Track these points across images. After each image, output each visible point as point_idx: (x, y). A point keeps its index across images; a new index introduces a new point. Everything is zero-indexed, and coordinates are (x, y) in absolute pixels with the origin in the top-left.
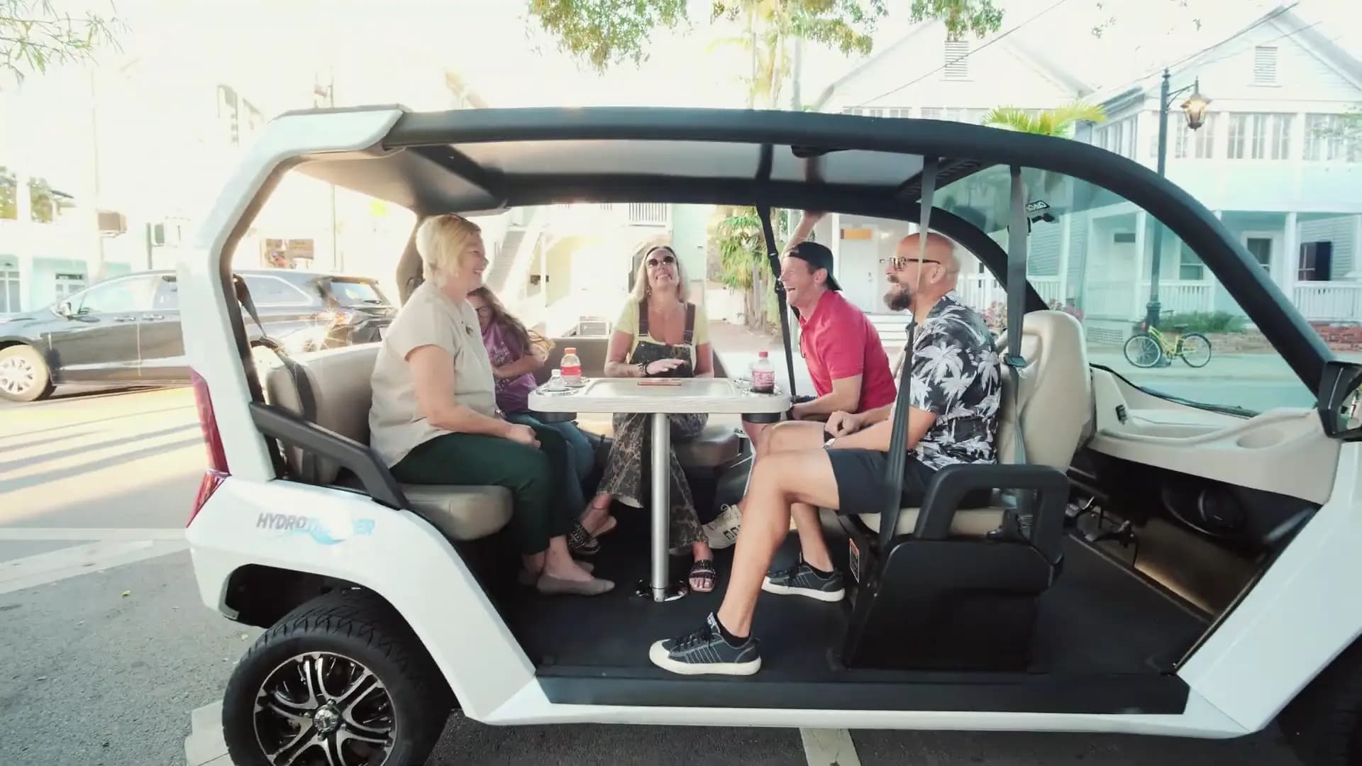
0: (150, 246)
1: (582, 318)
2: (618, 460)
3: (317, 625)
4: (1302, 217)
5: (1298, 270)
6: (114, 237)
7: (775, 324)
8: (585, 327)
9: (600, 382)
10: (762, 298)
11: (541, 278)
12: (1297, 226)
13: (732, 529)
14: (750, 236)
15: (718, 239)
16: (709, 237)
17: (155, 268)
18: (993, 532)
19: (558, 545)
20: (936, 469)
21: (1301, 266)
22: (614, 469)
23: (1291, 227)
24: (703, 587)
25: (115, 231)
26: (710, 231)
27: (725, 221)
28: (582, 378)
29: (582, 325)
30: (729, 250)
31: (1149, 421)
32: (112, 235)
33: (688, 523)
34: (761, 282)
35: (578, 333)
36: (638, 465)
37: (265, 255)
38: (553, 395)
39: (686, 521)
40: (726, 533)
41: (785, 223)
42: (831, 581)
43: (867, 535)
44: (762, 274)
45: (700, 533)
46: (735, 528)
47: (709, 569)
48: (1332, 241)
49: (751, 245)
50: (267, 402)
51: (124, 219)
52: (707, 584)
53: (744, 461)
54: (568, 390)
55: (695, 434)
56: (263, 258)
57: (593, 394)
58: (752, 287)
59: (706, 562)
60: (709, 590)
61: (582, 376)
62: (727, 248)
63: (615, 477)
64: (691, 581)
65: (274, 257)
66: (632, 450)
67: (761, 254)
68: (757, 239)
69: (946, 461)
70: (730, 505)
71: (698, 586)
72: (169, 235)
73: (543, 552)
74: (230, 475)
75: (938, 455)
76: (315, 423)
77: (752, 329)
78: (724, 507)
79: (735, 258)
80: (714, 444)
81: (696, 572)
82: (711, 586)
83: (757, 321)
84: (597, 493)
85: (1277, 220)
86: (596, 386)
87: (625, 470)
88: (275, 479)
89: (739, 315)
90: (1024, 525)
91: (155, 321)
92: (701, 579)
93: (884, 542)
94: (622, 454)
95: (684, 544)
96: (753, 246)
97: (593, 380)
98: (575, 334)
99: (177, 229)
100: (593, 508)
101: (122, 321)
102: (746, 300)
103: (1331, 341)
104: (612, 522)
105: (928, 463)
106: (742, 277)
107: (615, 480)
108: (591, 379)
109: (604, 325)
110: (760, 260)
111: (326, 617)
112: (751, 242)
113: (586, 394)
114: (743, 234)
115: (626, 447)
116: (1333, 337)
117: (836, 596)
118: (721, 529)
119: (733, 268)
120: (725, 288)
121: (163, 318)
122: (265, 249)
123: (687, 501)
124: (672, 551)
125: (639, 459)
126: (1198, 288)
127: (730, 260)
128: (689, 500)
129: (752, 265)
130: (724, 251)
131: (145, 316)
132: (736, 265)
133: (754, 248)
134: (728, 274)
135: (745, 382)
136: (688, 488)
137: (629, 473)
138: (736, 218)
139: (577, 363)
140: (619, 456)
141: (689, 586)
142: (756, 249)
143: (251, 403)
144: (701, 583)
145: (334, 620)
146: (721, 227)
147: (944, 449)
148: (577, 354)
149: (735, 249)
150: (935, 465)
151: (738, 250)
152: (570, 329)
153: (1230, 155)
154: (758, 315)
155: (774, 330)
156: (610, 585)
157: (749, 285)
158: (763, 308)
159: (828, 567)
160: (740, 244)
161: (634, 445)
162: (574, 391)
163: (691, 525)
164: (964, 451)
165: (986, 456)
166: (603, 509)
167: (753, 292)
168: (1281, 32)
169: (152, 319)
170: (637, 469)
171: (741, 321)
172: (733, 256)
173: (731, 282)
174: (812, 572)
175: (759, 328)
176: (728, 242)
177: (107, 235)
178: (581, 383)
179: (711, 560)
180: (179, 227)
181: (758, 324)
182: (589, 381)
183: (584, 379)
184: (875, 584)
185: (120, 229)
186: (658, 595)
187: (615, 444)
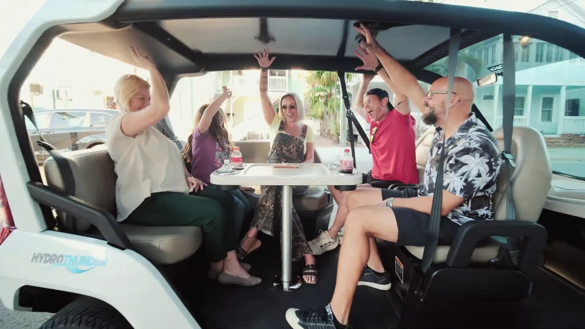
0: (54, 99)
1: (249, 132)
2: (262, 209)
3: (73, 322)
4: (568, 88)
5: (565, 111)
6: (38, 96)
7: (334, 135)
8: (250, 136)
9: (253, 166)
10: (328, 123)
11: (231, 114)
12: (566, 91)
13: (325, 245)
14: (323, 96)
15: (308, 98)
16: (304, 97)
17: (56, 109)
18: (493, 261)
19: (232, 255)
20: (461, 225)
21: (566, 110)
22: (260, 215)
23: (563, 92)
24: (311, 281)
25: (38, 93)
26: (305, 94)
27: (312, 89)
28: (243, 163)
29: (248, 135)
30: (314, 102)
31: (563, 189)
32: (37, 94)
33: (301, 244)
34: (327, 116)
35: (247, 139)
36: (272, 213)
37: (107, 104)
38: (225, 175)
39: (300, 243)
40: (321, 246)
41: (339, 90)
42: (383, 278)
43: (411, 259)
44: (328, 113)
45: (308, 249)
46: (326, 244)
47: (314, 270)
48: (580, 99)
49: (323, 100)
50: (45, 183)
51: (42, 87)
52: (313, 279)
53: (330, 206)
54: (234, 171)
55: (305, 192)
56: (105, 104)
57: (248, 174)
58: (324, 119)
59: (312, 265)
60: (314, 283)
61: (243, 162)
62: (313, 101)
63: (260, 220)
64: (304, 277)
65: (112, 105)
66: (269, 204)
67: (328, 104)
68: (326, 97)
69: (467, 219)
70: (324, 231)
71: (308, 280)
72: (62, 95)
73: (222, 261)
74: (16, 228)
75: (462, 216)
76: (74, 196)
77: (324, 137)
78: (321, 232)
79: (316, 106)
80: (314, 198)
81: (307, 271)
82: (315, 280)
83: (326, 133)
84: (250, 228)
85: (557, 89)
86: (251, 168)
87: (266, 216)
88: (46, 230)
89: (318, 131)
90: (512, 257)
91: (51, 133)
92: (310, 276)
93: (426, 268)
94: (264, 206)
95: (299, 257)
96: (324, 100)
97: (249, 165)
98: (245, 139)
99: (65, 92)
100: (248, 237)
101: (35, 133)
102: (321, 124)
103: (580, 143)
104: (259, 244)
105: (455, 220)
106: (319, 114)
107: (260, 221)
108: (247, 164)
109: (258, 135)
110: (327, 107)
111: (79, 316)
112: (323, 99)
113: (245, 174)
114: (320, 95)
115: (266, 202)
116: (581, 141)
117: (386, 287)
118: (319, 244)
119: (316, 110)
120: (311, 119)
121: (54, 132)
122: (106, 102)
123: (300, 232)
124: (294, 260)
125: (273, 209)
126: (520, 119)
127: (314, 107)
128: (301, 232)
129: (323, 108)
130: (311, 103)
131: (45, 131)
132: (317, 109)
133: (325, 101)
134: (313, 113)
135: (333, 166)
136: (301, 224)
137: (268, 217)
138: (317, 88)
139: (240, 156)
140: (262, 208)
141: (303, 280)
142: (326, 102)
143: (29, 183)
144: (310, 279)
145: (84, 318)
146: (310, 92)
147: (465, 213)
148: (240, 151)
149: (316, 101)
150: (459, 222)
151: (318, 102)
152: (244, 137)
153: (537, 61)
154: (326, 131)
155: (334, 137)
156: (259, 280)
157: (322, 118)
158: (329, 128)
159: (382, 270)
160: (318, 100)
161: (270, 201)
162: (238, 172)
163: (303, 245)
164: (477, 214)
165: (490, 217)
166: (254, 237)
167: (324, 121)
168: (559, 4)
169: (49, 132)
170: (272, 215)
171: (319, 133)
172: (315, 105)
173: (315, 116)
174: (373, 273)
175: (327, 137)
176: (313, 98)
177: (35, 95)
178: (242, 166)
179: (314, 264)
180: (66, 91)
181: (326, 135)
182: (247, 165)
183: (244, 164)
184: (421, 293)
185: (40, 92)
186: (286, 286)
187: (260, 201)
